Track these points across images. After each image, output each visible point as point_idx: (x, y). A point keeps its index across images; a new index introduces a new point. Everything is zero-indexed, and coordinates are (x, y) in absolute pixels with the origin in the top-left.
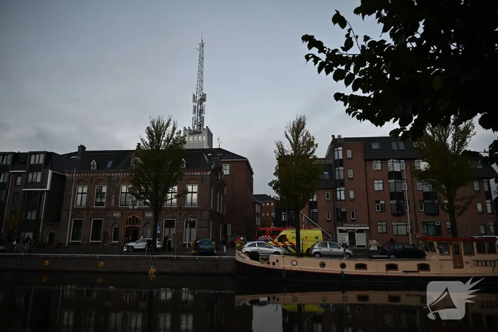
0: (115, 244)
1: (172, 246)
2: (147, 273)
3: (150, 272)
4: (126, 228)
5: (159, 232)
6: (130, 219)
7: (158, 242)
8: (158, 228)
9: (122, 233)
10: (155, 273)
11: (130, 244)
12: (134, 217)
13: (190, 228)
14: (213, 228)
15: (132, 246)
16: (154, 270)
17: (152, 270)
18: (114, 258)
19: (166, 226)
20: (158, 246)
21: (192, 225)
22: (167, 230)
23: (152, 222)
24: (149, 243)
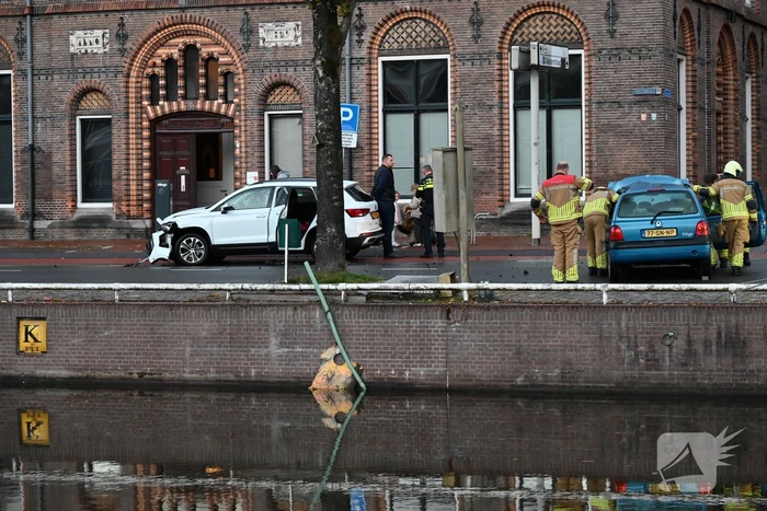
0: (101, 221)
1: (440, 225)
2: (298, 389)
3: (318, 382)
4: (155, 122)
5: (350, 139)
6: (169, 63)
7: (350, 202)
8: (347, 113)
9: (129, 151)
10: (353, 389)
11: (185, 219)
12: (190, 51)
13: (548, 108)
14: (694, 105)
15: (199, 232)
16: (344, 373)
17: (333, 372)
18: (98, 302)
19: (394, 103)
20: (355, 227)
21: (561, 88)
22: (402, 124)
23: (305, 79)
24: (299, 207)
